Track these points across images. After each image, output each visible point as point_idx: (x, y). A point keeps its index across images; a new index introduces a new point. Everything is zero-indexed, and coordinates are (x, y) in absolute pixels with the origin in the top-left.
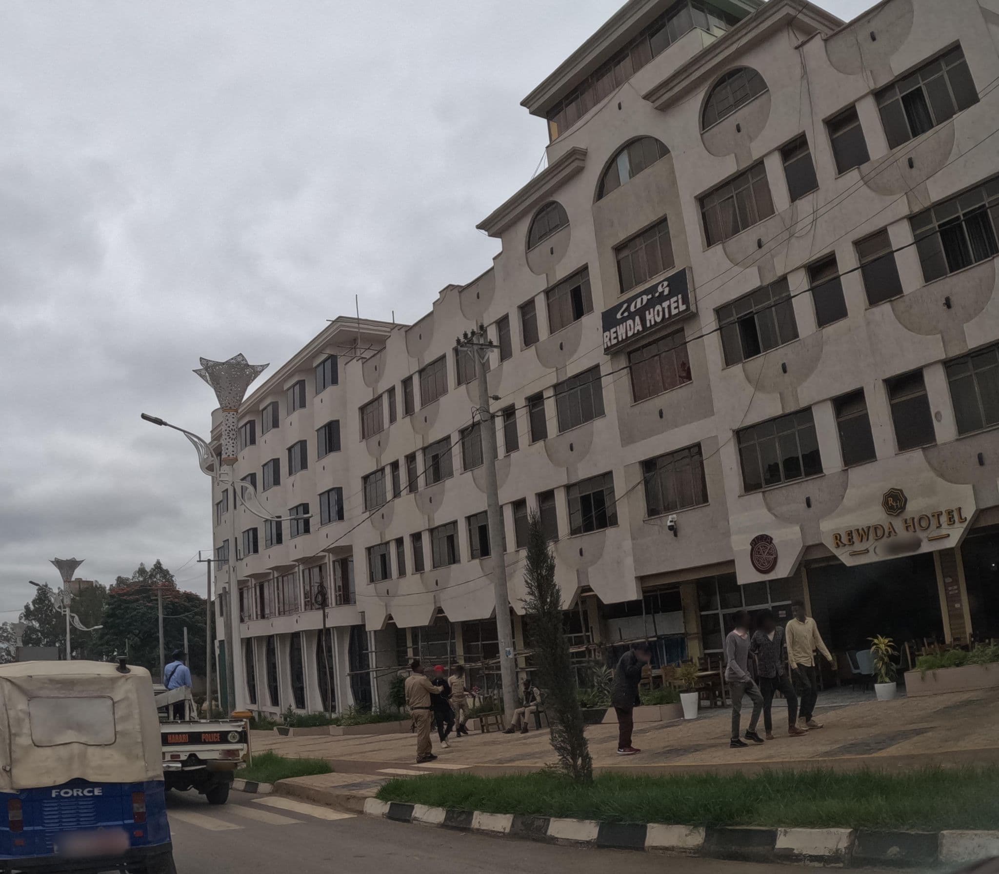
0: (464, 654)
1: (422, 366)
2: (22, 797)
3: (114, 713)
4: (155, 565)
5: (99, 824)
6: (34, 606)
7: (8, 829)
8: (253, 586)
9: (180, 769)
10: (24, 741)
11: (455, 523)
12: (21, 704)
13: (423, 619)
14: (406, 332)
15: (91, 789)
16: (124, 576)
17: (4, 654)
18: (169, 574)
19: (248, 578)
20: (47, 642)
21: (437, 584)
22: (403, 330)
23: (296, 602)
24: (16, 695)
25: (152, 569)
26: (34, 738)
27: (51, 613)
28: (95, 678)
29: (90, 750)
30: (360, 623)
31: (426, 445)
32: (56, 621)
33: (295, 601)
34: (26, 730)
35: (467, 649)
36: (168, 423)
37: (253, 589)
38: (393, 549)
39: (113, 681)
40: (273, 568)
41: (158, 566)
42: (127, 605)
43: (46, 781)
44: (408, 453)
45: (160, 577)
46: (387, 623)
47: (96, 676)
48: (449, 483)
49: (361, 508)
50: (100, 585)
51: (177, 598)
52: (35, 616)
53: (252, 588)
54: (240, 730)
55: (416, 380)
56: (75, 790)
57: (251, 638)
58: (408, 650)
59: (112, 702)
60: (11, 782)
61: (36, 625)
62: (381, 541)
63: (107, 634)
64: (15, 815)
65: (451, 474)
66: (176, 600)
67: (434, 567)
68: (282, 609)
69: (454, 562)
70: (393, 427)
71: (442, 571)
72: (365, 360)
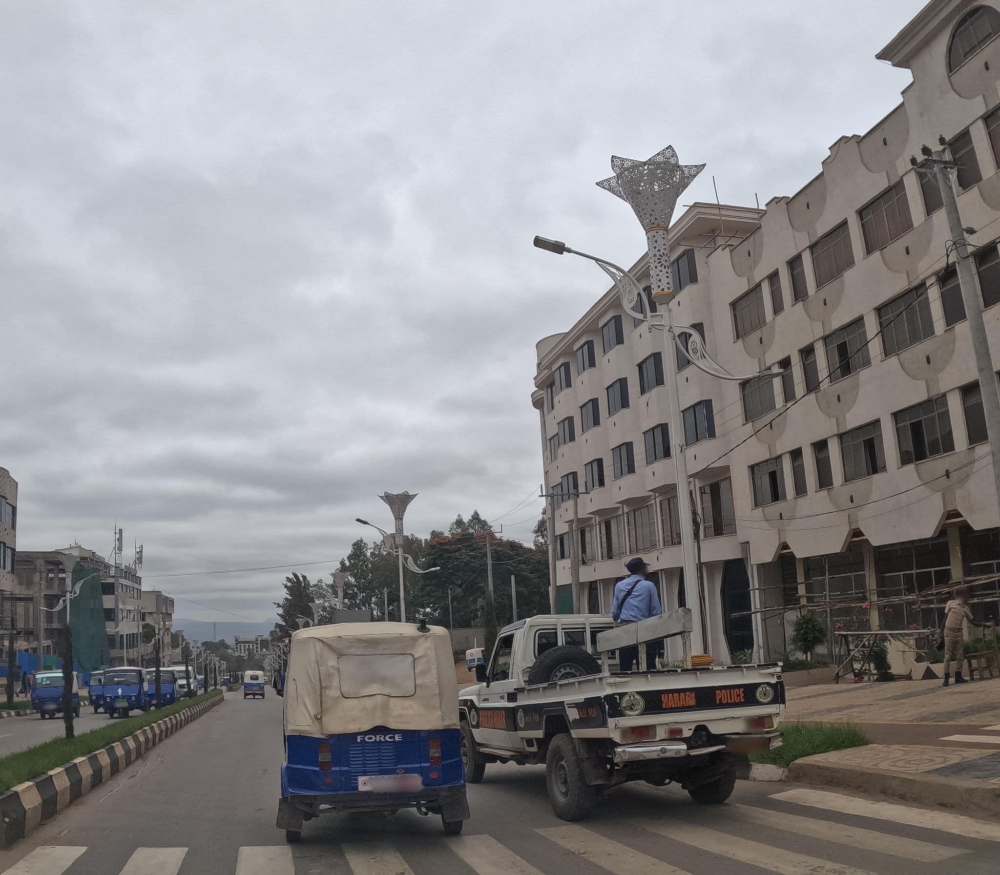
0: (877, 587)
1: (814, 240)
2: (332, 742)
3: (414, 669)
4: (472, 516)
5: (399, 766)
6: (350, 562)
7: (318, 769)
8: (597, 523)
9: (683, 754)
10: (333, 693)
11: (876, 423)
12: (332, 661)
13: (834, 544)
14: (787, 204)
15: (392, 735)
16: (438, 529)
17: (320, 610)
18: (488, 525)
19: (591, 516)
20: (363, 596)
21: (852, 501)
22: (783, 202)
23: (653, 538)
24: (327, 653)
25: (470, 520)
26: (342, 690)
27: (367, 568)
28: (398, 638)
29: (393, 700)
30: (739, 556)
31: (827, 333)
32: (372, 576)
33: (651, 536)
34: (335, 683)
35: (881, 582)
36: (573, 249)
37: (598, 526)
38: (787, 465)
39: (414, 639)
40: (622, 501)
41: (476, 517)
42: (449, 555)
43: (352, 728)
44: (802, 346)
45: (478, 528)
46: (780, 554)
47: (399, 635)
48: (864, 375)
49: (741, 419)
50: (416, 538)
51: (500, 546)
52: (351, 571)
53: (596, 525)
54: (774, 681)
55: (807, 259)
56: (378, 737)
57: (595, 582)
58: (799, 586)
59: (413, 658)
60: (322, 728)
61: (352, 580)
62: (770, 455)
63: (428, 585)
64: (324, 757)
65: (867, 363)
66: (500, 549)
67: (846, 481)
68: (634, 546)
69: (875, 471)
70: (779, 318)
71: (859, 485)
72: (732, 248)
